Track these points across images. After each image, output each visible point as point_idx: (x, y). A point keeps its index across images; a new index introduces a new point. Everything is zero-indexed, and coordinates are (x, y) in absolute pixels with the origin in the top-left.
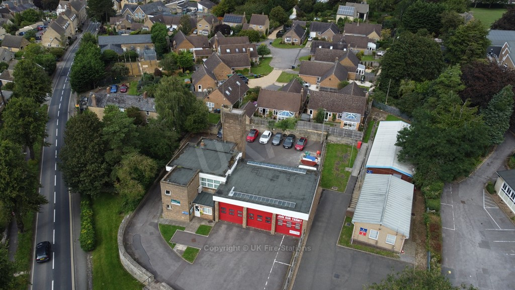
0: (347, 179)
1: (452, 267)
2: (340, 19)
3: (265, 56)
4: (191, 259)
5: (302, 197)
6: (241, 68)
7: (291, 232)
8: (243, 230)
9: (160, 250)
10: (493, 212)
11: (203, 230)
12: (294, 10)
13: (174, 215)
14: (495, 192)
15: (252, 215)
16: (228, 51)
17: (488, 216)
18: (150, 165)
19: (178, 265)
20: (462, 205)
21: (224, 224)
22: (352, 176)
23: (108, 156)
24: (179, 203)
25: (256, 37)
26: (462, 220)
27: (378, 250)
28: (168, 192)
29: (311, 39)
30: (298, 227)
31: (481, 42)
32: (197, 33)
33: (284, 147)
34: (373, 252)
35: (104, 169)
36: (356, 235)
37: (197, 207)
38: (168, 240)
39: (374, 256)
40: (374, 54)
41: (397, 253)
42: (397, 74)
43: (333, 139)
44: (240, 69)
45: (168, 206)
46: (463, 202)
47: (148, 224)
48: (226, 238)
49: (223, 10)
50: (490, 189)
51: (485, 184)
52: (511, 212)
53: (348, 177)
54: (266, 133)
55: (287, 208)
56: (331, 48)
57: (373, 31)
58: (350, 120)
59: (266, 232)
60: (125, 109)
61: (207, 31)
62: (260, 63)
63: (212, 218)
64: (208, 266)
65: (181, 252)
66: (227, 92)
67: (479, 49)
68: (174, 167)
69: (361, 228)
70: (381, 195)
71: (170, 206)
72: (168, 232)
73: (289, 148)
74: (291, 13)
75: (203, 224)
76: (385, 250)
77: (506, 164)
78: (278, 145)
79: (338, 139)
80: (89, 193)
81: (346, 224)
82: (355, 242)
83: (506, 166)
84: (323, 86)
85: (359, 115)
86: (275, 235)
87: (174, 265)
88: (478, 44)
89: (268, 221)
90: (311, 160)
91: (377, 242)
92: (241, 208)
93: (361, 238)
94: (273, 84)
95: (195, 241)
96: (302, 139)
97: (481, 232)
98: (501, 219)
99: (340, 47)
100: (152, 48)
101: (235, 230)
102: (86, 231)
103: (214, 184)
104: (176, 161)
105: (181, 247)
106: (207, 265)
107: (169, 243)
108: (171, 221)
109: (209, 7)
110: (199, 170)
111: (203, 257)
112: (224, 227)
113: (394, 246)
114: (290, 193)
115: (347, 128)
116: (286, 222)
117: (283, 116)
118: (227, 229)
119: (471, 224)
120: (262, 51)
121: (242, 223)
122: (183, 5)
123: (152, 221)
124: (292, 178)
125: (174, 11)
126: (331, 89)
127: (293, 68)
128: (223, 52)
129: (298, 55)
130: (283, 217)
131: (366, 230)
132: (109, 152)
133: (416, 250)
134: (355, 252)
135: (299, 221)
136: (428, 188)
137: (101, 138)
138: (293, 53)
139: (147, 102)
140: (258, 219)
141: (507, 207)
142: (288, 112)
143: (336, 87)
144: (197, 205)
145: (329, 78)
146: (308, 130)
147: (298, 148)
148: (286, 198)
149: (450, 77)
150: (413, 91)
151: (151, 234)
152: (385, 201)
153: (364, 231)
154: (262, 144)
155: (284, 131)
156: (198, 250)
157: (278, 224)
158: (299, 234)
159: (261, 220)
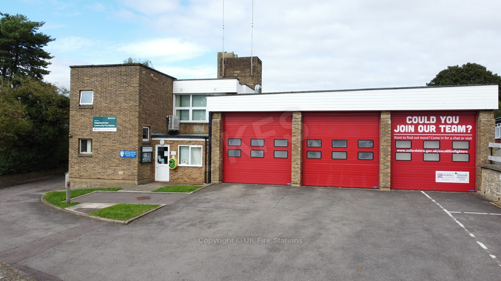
8: (295, 188)
13: (97, 168)
24: (114, 122)
37: (162, 151)
63: (201, 175)
65: (89, 211)
86: (393, 191)
95: (148, 199)
101: (269, 188)
105: (95, 205)
112: (237, 186)
118: (246, 188)
140: (336, 155)
144: (162, 143)
158: (467, 181)
159: (343, 156)
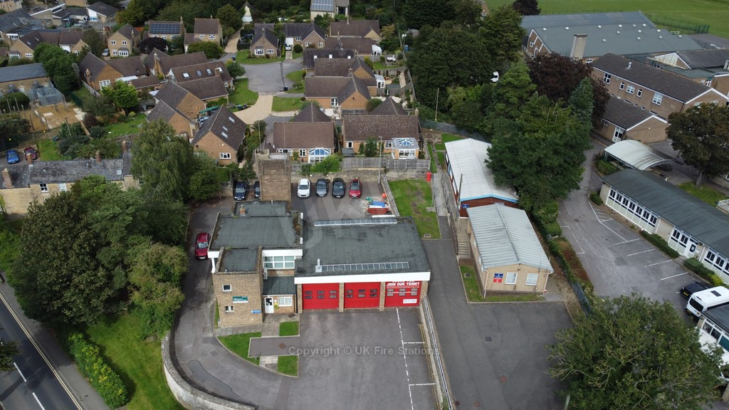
0: (436, 221)
1: (603, 294)
2: (318, 18)
3: (238, 77)
4: (293, 371)
5: (410, 253)
6: (216, 99)
7: (406, 301)
8: (341, 315)
9: (241, 372)
10: (609, 223)
11: (287, 329)
12: (247, 9)
13: (238, 318)
14: (602, 202)
15: (350, 292)
16: (186, 75)
17: (608, 230)
18: (179, 256)
19: (278, 384)
20: (577, 224)
21: (313, 313)
22: (440, 217)
23: (103, 256)
24: (246, 299)
25: (214, 52)
26: (587, 241)
27: (517, 296)
28: (227, 287)
29: (290, 48)
30: (414, 293)
31: (517, 32)
32: (109, 55)
33: (335, 197)
34: (513, 300)
35: (103, 276)
36: (489, 284)
37: (268, 300)
38: (244, 355)
39: (516, 304)
40: (383, 59)
41: (539, 294)
42: (441, 81)
43: (393, 175)
44: (213, 100)
45: (227, 308)
46: (577, 220)
47: (200, 342)
48: (325, 332)
49: (136, 17)
50: (596, 199)
51: (587, 196)
52: (627, 221)
53: (435, 218)
54: (304, 182)
55: (400, 271)
56: (331, 56)
57: (370, 30)
58: (407, 148)
59: (373, 310)
60: (73, 184)
61: (126, 49)
62: (236, 89)
63: (292, 311)
64: (321, 374)
65: (272, 366)
66: (224, 134)
67: (516, 40)
68: (222, 251)
69: (496, 275)
70: (500, 230)
71: (230, 308)
72: (238, 343)
73: (342, 197)
74: (243, 13)
75: (283, 321)
76: (525, 294)
77: (596, 169)
78: (326, 195)
79: (400, 174)
80: (83, 319)
81: (465, 275)
82: (489, 293)
83: (596, 172)
84: (346, 109)
85: (413, 139)
86: (385, 311)
87: (272, 386)
88: (514, 34)
89: (373, 295)
90: (381, 207)
91: (515, 286)
92: (337, 285)
93: (497, 287)
94: (271, 115)
95: (285, 346)
96: (355, 182)
97: (609, 249)
98: (621, 231)
99: (342, 54)
100: (47, 85)
101: (331, 318)
102: (106, 378)
103: (284, 262)
104: (216, 242)
105: (269, 360)
106: (319, 373)
107: (249, 359)
108: (233, 328)
109: (108, 14)
110: (260, 247)
111: (307, 365)
112: (314, 318)
113: (535, 286)
114: (393, 251)
115: (404, 158)
116: (398, 290)
117: (317, 156)
118: (319, 319)
119: (597, 243)
120: (233, 71)
121: (338, 307)
122: (62, 14)
123: (205, 336)
124: (384, 232)
125: (48, 24)
126: (357, 111)
127: (286, 89)
128: (179, 77)
129: (282, 72)
130: (395, 284)
131: (501, 275)
132: (104, 249)
133: (558, 285)
134: (493, 306)
135: (416, 284)
136: (542, 211)
137: (89, 230)
138: (273, 68)
139: (104, 166)
140: (360, 296)
141: (620, 216)
142: (323, 148)
143: (364, 108)
144: (269, 297)
145: (352, 96)
146: (359, 169)
147: (354, 195)
148: (392, 258)
149: (518, 76)
150: (464, 99)
151: (214, 354)
152: (508, 235)
153: (499, 277)
154: (303, 198)
155: (325, 175)
156: (296, 357)
157: (388, 295)
158: (416, 302)
159: (364, 296)
